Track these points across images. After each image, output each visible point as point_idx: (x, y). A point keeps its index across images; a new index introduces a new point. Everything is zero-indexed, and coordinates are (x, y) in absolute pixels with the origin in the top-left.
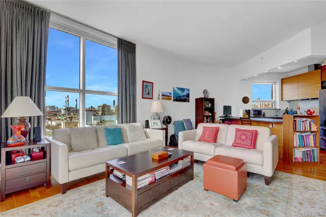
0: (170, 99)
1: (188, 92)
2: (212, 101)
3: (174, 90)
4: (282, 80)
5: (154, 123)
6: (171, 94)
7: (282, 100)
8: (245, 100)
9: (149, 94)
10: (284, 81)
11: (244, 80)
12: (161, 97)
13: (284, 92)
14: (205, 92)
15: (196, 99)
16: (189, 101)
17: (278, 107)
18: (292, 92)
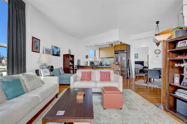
0: (50, 54)
1: (59, 50)
2: (73, 56)
3: (52, 48)
4: (99, 48)
5: (44, 71)
6: (50, 50)
7: (99, 57)
8: (87, 57)
9: (37, 48)
10: (100, 49)
11: (87, 46)
12: (45, 52)
13: (100, 54)
14: (69, 51)
15: (64, 55)
16: (60, 56)
17: (98, 60)
18: (103, 54)
